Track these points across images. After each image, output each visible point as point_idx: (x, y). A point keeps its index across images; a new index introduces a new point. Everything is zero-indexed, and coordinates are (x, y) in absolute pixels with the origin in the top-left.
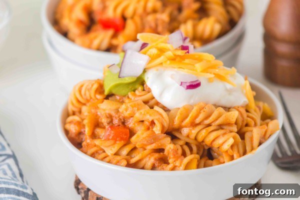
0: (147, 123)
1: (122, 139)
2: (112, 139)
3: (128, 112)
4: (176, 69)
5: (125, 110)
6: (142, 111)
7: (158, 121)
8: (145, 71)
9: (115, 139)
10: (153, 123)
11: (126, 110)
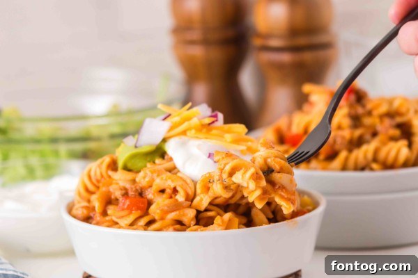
0: (168, 191)
1: (138, 208)
2: (127, 209)
3: (147, 179)
4: (203, 140)
5: (142, 179)
6: (164, 176)
7: (182, 188)
8: (164, 140)
9: (130, 209)
10: (175, 191)
11: (144, 178)
